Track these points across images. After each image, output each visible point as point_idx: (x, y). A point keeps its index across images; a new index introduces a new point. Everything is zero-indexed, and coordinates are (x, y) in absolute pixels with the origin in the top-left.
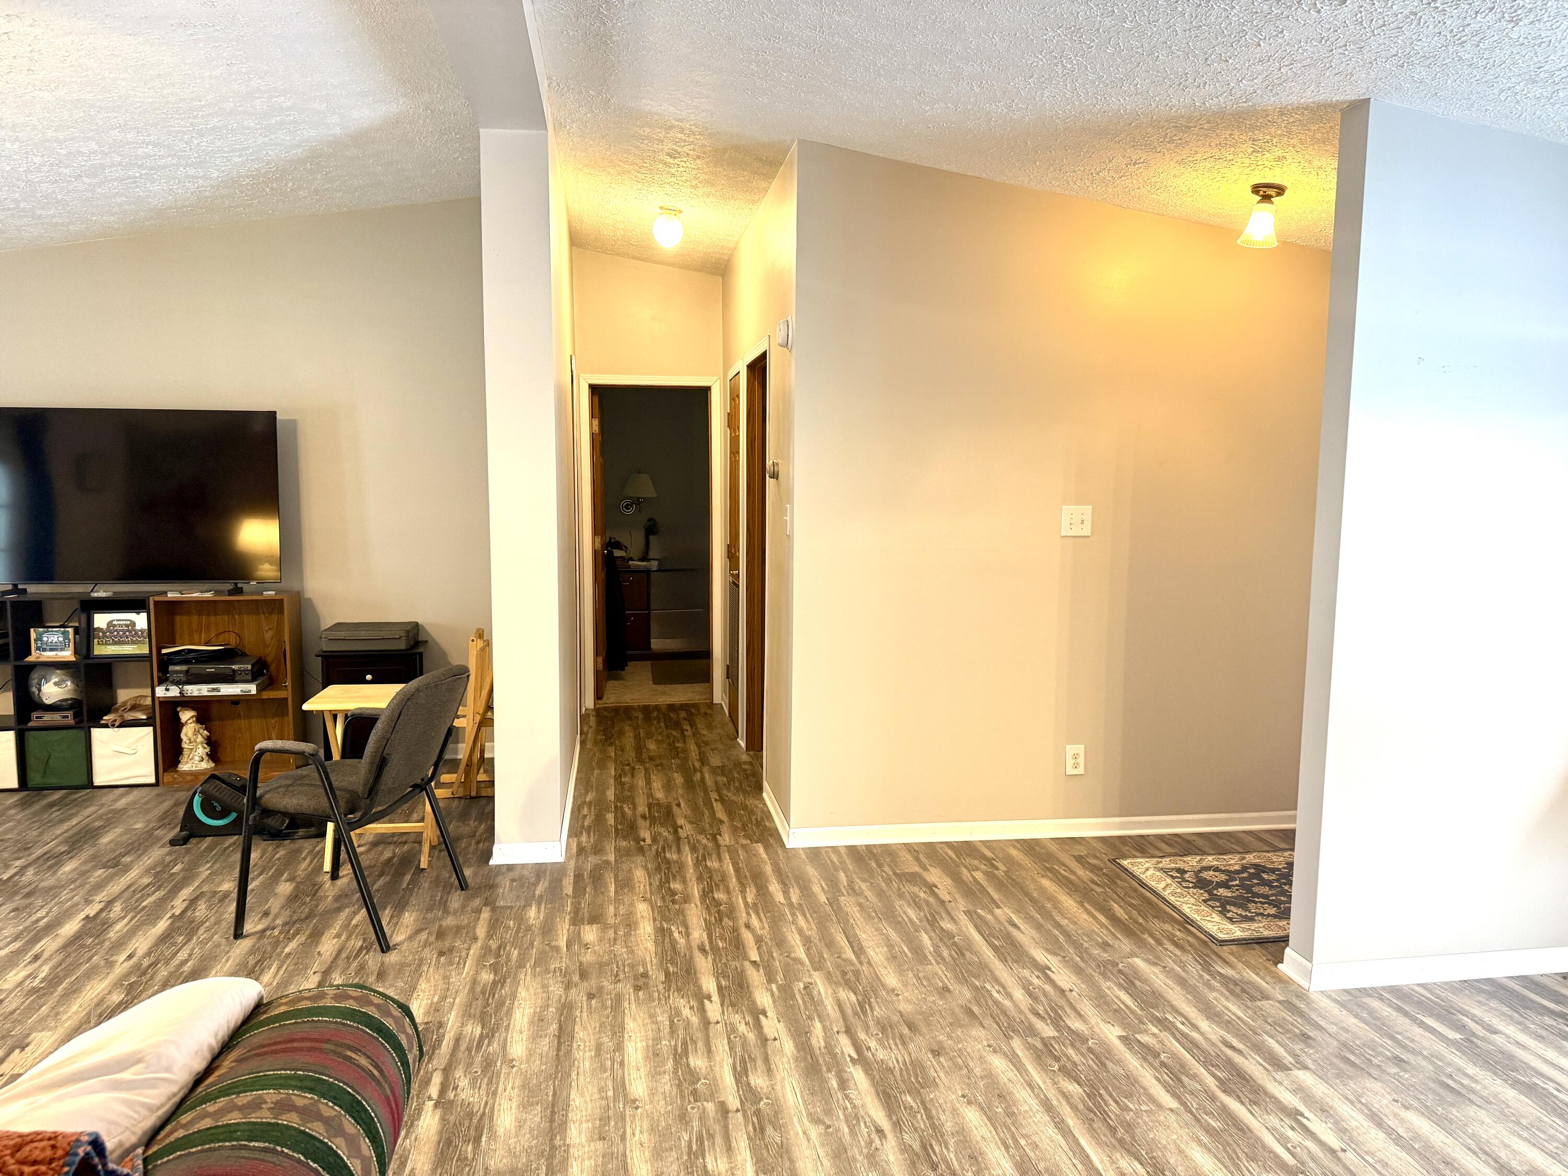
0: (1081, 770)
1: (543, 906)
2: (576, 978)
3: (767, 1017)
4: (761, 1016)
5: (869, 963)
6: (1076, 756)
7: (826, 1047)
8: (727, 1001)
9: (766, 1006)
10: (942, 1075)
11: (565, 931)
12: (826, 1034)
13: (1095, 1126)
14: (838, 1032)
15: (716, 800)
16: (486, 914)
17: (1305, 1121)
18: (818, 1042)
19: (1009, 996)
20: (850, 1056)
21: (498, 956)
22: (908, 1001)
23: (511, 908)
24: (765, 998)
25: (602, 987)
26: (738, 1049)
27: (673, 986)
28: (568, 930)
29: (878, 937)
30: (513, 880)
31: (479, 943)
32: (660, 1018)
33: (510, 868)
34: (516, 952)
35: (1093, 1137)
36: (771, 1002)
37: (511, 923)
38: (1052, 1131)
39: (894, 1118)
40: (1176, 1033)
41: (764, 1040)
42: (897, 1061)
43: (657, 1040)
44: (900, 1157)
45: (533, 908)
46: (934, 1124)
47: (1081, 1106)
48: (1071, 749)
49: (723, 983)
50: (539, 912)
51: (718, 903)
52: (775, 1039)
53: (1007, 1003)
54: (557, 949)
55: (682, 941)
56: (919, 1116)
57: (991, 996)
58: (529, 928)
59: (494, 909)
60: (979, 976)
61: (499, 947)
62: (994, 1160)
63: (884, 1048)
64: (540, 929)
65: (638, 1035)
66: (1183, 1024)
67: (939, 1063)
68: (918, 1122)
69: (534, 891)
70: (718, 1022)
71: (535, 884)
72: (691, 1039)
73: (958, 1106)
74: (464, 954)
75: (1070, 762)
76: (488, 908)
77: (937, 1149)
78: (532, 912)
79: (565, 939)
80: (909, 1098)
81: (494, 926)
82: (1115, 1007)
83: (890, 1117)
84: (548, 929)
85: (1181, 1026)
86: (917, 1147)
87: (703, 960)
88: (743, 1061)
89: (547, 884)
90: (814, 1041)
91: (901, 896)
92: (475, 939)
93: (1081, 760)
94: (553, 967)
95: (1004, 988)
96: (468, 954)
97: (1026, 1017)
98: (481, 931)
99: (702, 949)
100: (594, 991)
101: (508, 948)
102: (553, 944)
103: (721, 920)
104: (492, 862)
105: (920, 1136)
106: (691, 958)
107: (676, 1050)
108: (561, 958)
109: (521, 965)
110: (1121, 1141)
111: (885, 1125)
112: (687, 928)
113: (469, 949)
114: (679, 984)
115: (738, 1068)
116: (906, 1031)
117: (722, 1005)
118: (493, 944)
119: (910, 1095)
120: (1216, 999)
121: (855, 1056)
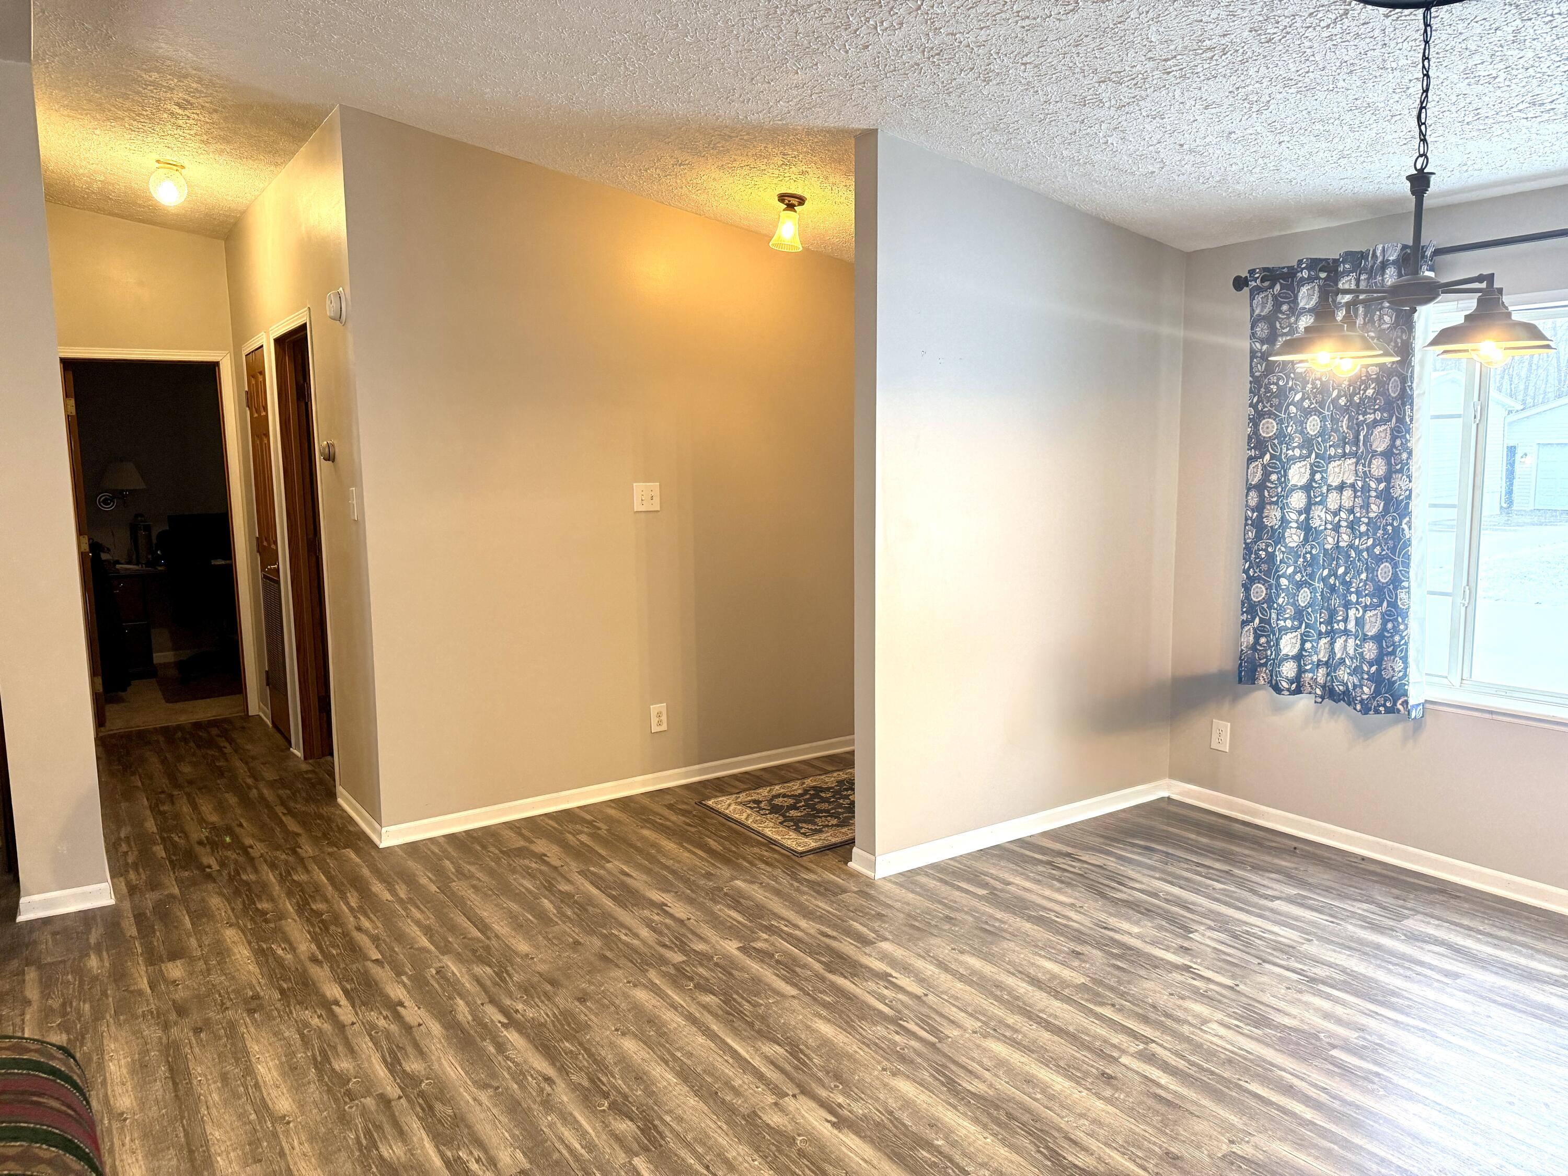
0: (664, 727)
1: (105, 953)
2: (173, 1016)
3: (405, 1007)
4: (399, 1008)
5: (497, 936)
6: (659, 715)
7: (474, 1020)
8: (357, 1002)
9: (401, 997)
10: (593, 1017)
11: (143, 973)
12: (471, 1009)
13: (736, 1025)
14: (482, 1004)
15: (284, 814)
16: (31, 975)
17: (894, 980)
18: (465, 1017)
19: (636, 936)
20: (500, 1022)
21: (64, 1014)
22: (543, 961)
23: (64, 962)
24: (398, 990)
25: (209, 1019)
26: (384, 1043)
27: (293, 1001)
28: (147, 972)
29: (501, 912)
30: (54, 934)
31: (35, 1006)
32: (287, 1034)
33: (47, 921)
34: (87, 1007)
35: (736, 1035)
36: (405, 993)
37: (70, 977)
38: (701, 1039)
39: (558, 1064)
40: (783, 935)
41: (408, 1029)
42: (547, 1015)
43: (291, 1055)
44: (573, 1096)
45: (93, 957)
46: (596, 1059)
47: (720, 1012)
48: (655, 708)
49: (348, 987)
50: (102, 960)
51: (319, 914)
52: (420, 1025)
53: (636, 942)
54: (140, 993)
55: (289, 958)
56: (581, 1057)
57: (620, 940)
58: (95, 979)
59: (40, 967)
60: (605, 925)
61: (64, 1005)
62: (658, 1075)
63: (532, 1007)
64: (109, 977)
65: (267, 1055)
66: (786, 926)
67: (587, 1007)
68: (581, 1062)
69: (88, 939)
70: (353, 1024)
71: (88, 932)
72: (329, 1045)
73: (613, 1039)
74: (18, 1020)
75: (654, 721)
76: (33, 968)
77: (604, 1079)
78: (93, 962)
79: (145, 981)
80: (567, 1044)
81: (46, 986)
82: (729, 924)
83: (553, 1064)
84: (119, 975)
85: (785, 929)
86: (586, 1083)
87: (318, 969)
88: (391, 1052)
89: (101, 930)
90: (460, 1017)
91: (514, 871)
92: (28, 1002)
93: (664, 718)
94: (140, 1011)
95: (630, 930)
96: (23, 1020)
97: (655, 950)
98: (32, 992)
99: (314, 960)
100: (200, 1024)
101: (74, 1004)
102: (132, 988)
103: (327, 929)
104: (20, 919)
105: (586, 1074)
106: (305, 971)
107: (315, 1059)
108: (147, 1000)
109: (98, 1016)
110: (759, 1032)
111: (551, 1072)
112: (291, 944)
113: (23, 1014)
114: (299, 998)
115: (389, 1060)
116: (548, 988)
117: (353, 1006)
118: (55, 1003)
119: (567, 1041)
120: (807, 900)
121: (506, 1021)
